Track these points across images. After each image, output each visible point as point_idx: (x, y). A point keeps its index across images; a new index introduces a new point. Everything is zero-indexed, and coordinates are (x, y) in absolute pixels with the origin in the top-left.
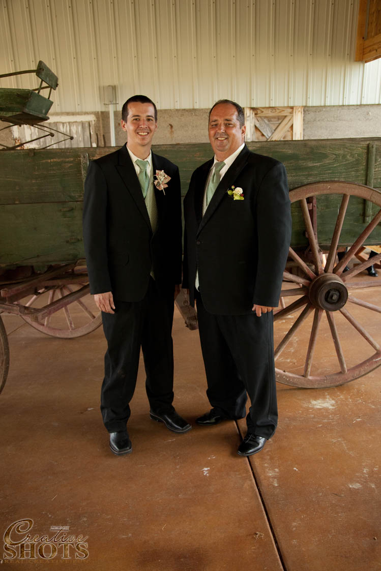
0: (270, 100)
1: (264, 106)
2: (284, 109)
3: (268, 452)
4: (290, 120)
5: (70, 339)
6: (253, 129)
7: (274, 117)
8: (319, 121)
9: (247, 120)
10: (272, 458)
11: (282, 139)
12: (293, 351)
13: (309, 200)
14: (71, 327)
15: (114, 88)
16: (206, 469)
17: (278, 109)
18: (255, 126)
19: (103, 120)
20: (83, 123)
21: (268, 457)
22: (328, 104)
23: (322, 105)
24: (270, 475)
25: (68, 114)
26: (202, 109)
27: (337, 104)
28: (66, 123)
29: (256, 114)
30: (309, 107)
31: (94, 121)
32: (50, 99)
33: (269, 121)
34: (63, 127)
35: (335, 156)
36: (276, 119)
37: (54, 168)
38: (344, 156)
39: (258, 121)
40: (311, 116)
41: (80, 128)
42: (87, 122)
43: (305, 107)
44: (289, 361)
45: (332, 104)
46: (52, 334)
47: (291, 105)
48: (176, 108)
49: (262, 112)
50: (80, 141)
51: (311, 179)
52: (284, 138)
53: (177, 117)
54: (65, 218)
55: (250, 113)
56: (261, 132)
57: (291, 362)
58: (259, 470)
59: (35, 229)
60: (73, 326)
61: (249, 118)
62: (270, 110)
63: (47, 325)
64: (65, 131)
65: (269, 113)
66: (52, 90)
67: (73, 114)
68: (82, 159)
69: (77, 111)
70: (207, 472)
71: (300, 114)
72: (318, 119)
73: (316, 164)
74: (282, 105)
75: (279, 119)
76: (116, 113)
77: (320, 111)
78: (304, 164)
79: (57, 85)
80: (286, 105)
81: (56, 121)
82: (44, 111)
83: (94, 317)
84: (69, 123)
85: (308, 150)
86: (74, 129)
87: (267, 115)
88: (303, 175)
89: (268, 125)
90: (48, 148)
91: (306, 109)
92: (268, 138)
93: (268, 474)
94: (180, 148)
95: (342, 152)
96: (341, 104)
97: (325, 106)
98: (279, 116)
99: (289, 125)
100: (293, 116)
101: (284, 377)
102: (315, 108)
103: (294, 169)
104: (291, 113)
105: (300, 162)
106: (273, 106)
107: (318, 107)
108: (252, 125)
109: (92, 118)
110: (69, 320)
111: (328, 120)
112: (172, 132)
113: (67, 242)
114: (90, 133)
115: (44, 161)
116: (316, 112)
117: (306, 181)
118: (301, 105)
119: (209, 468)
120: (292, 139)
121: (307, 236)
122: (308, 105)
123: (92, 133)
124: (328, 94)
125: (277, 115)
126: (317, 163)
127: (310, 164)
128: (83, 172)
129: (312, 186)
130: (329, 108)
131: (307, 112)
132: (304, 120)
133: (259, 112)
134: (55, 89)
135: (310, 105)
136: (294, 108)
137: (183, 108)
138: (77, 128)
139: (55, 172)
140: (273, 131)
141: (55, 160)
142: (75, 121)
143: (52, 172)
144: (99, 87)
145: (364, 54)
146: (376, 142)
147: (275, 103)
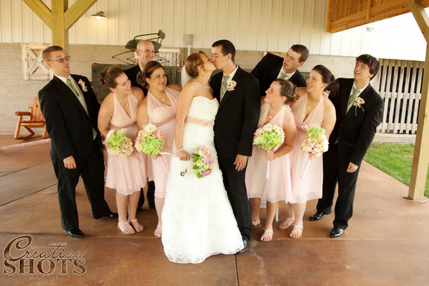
0: (278, 49)
15: (192, 36)
19: (184, 52)
20: (173, 53)
28: (164, 52)
34: (162, 55)
41: (171, 56)
42: (175, 52)
67: (168, 48)
68: (173, 71)
69: (171, 47)
76: (192, 49)
79: (164, 37)
84: (166, 52)
86: (168, 56)
96: (318, 54)
109: (178, 51)
123: (177, 59)
128: (173, 77)
134: (163, 39)
138: (170, 56)
144: (184, 35)
145: (331, 29)
146: (306, 74)
147: (281, 50)
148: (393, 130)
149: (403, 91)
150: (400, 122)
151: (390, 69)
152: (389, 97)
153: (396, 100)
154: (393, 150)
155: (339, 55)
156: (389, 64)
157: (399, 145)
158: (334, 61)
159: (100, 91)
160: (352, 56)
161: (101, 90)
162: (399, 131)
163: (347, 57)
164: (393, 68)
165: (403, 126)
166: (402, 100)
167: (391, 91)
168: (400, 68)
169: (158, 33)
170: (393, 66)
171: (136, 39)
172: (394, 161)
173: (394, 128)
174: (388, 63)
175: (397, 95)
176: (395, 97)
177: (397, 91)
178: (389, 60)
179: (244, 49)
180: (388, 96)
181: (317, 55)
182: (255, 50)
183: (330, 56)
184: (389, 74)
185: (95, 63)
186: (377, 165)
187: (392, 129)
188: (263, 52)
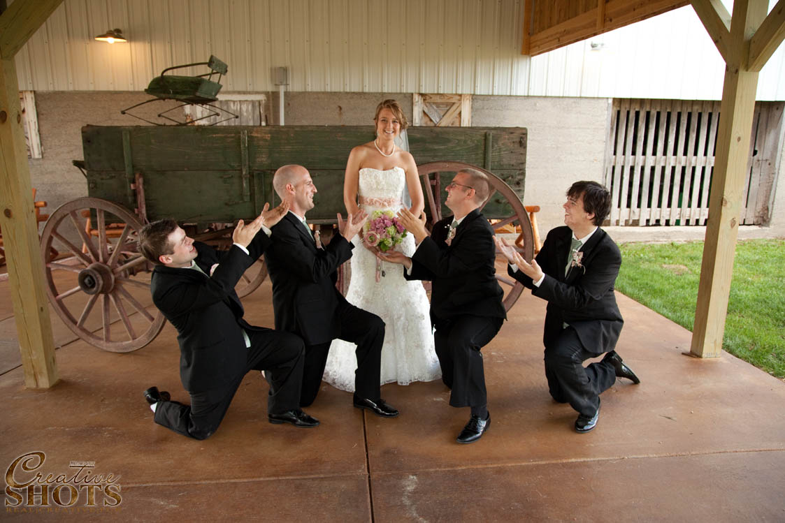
0: (438, 87)
1: (432, 92)
2: (452, 96)
4: (458, 107)
6: (421, 114)
7: (442, 104)
8: (487, 109)
9: (416, 106)
11: (450, 125)
15: (285, 70)
17: (446, 96)
18: (424, 112)
19: (274, 100)
20: (253, 102)
22: (496, 93)
23: (490, 94)
25: (239, 93)
26: (372, 93)
27: (505, 94)
29: (424, 100)
30: (476, 95)
31: (265, 100)
32: (220, 83)
33: (437, 107)
34: (234, 105)
35: (457, 141)
36: (444, 106)
37: (218, 141)
38: (465, 142)
39: (426, 106)
40: (479, 104)
41: (250, 107)
42: (257, 101)
43: (474, 95)
45: (500, 94)
47: (460, 93)
48: (345, 91)
49: (431, 98)
50: (250, 120)
51: (436, 159)
52: (452, 124)
53: (346, 99)
54: (225, 183)
55: (418, 99)
56: (429, 117)
59: (200, 192)
61: (417, 104)
62: (438, 96)
64: (235, 108)
65: (439, 100)
66: (222, 75)
67: (244, 93)
68: (242, 135)
69: (248, 90)
71: (468, 101)
72: (485, 108)
73: (441, 147)
74: (450, 93)
75: (447, 106)
76: (286, 94)
77: (489, 99)
78: (430, 147)
79: (226, 71)
80: (454, 92)
81: (226, 99)
82: (213, 94)
83: (249, 282)
84: (240, 101)
85: (434, 135)
86: (244, 108)
87: (436, 101)
89: (436, 111)
91: (474, 97)
92: (436, 123)
95: (463, 138)
96: (508, 94)
97: (493, 95)
98: (448, 103)
99: (458, 112)
100: (460, 103)
102: (483, 97)
104: (460, 100)
106: (442, 92)
108: (421, 110)
109: (262, 98)
111: (496, 109)
112: (340, 114)
113: (226, 204)
114: (260, 112)
115: (211, 136)
116: (484, 100)
118: (469, 93)
120: (460, 125)
122: (476, 93)
123: (262, 112)
124: (496, 84)
125: (445, 101)
127: (436, 147)
128: (242, 146)
129: (434, 164)
130: (497, 98)
131: (475, 100)
132: (472, 108)
133: (428, 98)
134: (224, 75)
135: (478, 94)
136: (463, 96)
137: (352, 91)
138: (248, 107)
139: (218, 145)
140: (441, 117)
142: (246, 99)
143: (216, 145)
144: (271, 68)
145: (530, 48)
146: (493, 132)
147: (444, 90)
148: (638, 220)
149: (654, 153)
150: (649, 206)
151: (632, 115)
152: (631, 164)
153: (643, 169)
154: (642, 255)
155: (544, 95)
156: (630, 108)
157: (651, 247)
158: (535, 104)
159: (102, 179)
160: (567, 96)
161: (104, 177)
162: (648, 221)
163: (559, 97)
164: (637, 114)
165: (655, 213)
166: (653, 169)
167: (634, 153)
168: (648, 114)
169: (208, 61)
170: (637, 110)
171: (164, 74)
172: (650, 278)
173: (640, 216)
174: (627, 106)
175: (645, 161)
176: (641, 164)
177: (644, 153)
178: (631, 99)
179: (380, 91)
180: (628, 163)
181: (508, 96)
182: (399, 91)
183: (528, 96)
184: (629, 125)
185: (88, 125)
186: (622, 287)
187: (636, 218)
188: (412, 94)
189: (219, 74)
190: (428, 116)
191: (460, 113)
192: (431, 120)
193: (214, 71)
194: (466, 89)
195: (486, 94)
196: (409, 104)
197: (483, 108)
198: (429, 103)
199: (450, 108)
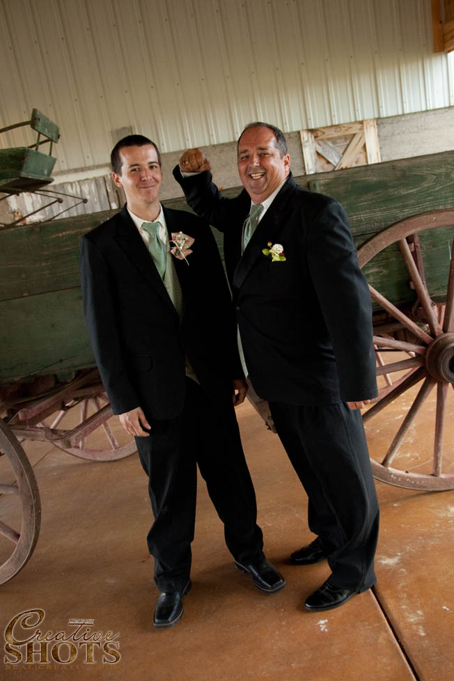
0: (332, 117)
1: (324, 125)
2: (350, 126)
3: (403, 587)
4: (360, 138)
5: (114, 461)
6: (315, 157)
7: (340, 138)
8: (399, 134)
9: (306, 147)
10: (410, 596)
11: (354, 165)
12: (411, 441)
13: (410, 240)
14: (114, 445)
15: (130, 130)
16: (322, 622)
17: (344, 127)
18: (318, 154)
20: (96, 180)
21: (405, 595)
22: (407, 111)
23: (400, 113)
24: (412, 620)
25: (76, 171)
27: (419, 110)
28: (74, 182)
29: (316, 137)
30: (383, 118)
31: (111, 174)
32: (52, 155)
33: (334, 143)
34: (72, 188)
35: (435, 177)
36: (343, 140)
37: (68, 243)
38: (448, 175)
39: (319, 145)
40: (387, 129)
41: (93, 186)
42: (101, 177)
43: (379, 119)
44: (408, 455)
45: (413, 111)
46: (91, 458)
47: (360, 119)
48: (213, 144)
49: (324, 133)
50: (96, 203)
51: (407, 212)
52: (356, 163)
53: (215, 155)
55: (308, 137)
56: (325, 159)
57: (411, 457)
58: (395, 615)
59: (53, 326)
60: (116, 443)
61: (307, 144)
62: (333, 129)
63: (83, 446)
64: (75, 192)
65: (333, 134)
66: (53, 143)
67: (83, 170)
69: (87, 165)
70: (325, 626)
71: (372, 129)
72: (396, 132)
73: (412, 191)
74: (347, 121)
75: (346, 139)
77: (399, 121)
78: (396, 193)
80: (353, 120)
81: (62, 182)
82: (46, 172)
84: (79, 181)
85: (399, 173)
86: (86, 189)
87: (331, 136)
88: (396, 208)
89: (333, 149)
90: (56, 218)
91: (380, 121)
92: (335, 165)
93: (409, 620)
94: (228, 194)
95: (443, 170)
96: (424, 109)
97: (403, 115)
98: (347, 136)
99: (361, 145)
100: (363, 133)
101: (408, 480)
102: (391, 119)
103: (383, 201)
104: (362, 129)
105: (390, 190)
106: (337, 123)
107: (395, 116)
108: (313, 151)
110: (110, 436)
111: (410, 132)
114: (107, 191)
115: (54, 236)
116: (392, 123)
117: (401, 215)
118: (372, 117)
119: (326, 621)
120: (367, 162)
121: (412, 287)
122: (382, 116)
123: (109, 190)
124: (406, 100)
125: (343, 134)
126: (413, 189)
127: (404, 192)
129: (411, 221)
130: (409, 117)
131: (381, 125)
132: (379, 136)
133: (319, 134)
134: (56, 142)
135: (385, 116)
136: (365, 123)
137: (221, 142)
139: (69, 248)
140: (341, 155)
141: (68, 233)
142: (85, 178)
143: (66, 249)
144: (111, 132)
147: (339, 119)
169: (30, 119)
181: (424, 112)
183: (449, 107)
188: (299, 132)
189: (50, 142)
190: (323, 157)
191: (364, 146)
192: (328, 162)
193: (43, 138)
194: (368, 113)
195: (396, 114)
196: (297, 146)
197: (393, 134)
198: (322, 140)
199: (350, 142)
